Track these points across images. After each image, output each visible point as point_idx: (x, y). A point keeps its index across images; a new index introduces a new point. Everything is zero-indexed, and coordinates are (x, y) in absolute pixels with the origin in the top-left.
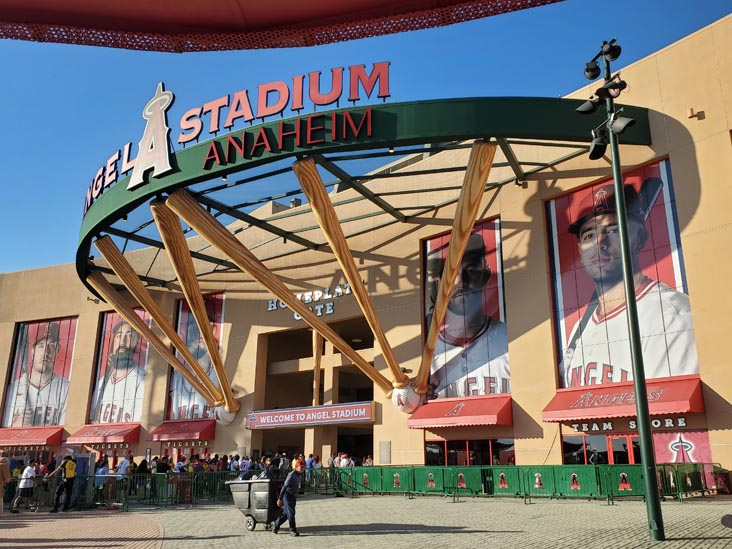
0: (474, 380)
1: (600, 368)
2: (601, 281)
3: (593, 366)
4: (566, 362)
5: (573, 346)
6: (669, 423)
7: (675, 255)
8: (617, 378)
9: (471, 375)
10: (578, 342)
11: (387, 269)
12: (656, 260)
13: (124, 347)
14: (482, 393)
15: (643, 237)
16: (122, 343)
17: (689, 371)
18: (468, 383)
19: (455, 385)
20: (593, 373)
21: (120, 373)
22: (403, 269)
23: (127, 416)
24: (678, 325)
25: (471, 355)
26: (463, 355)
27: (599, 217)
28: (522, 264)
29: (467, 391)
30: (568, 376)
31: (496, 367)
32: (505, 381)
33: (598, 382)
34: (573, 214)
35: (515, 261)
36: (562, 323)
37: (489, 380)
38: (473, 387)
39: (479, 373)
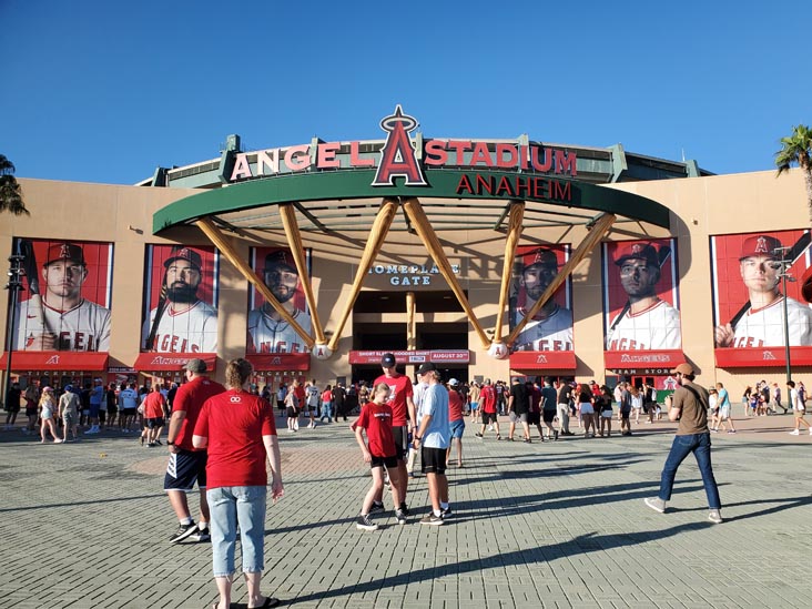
0: (547, 342)
1: (629, 342)
2: (633, 296)
3: (624, 340)
4: (608, 337)
5: (613, 328)
6: (666, 371)
7: (674, 290)
8: (638, 347)
9: (544, 339)
10: (617, 326)
11: (478, 262)
12: (664, 291)
13: (182, 282)
14: (551, 349)
15: (658, 276)
16: (179, 278)
17: (676, 347)
18: (542, 343)
19: (532, 344)
20: (624, 344)
21: (180, 307)
22: (492, 264)
23: (194, 347)
24: (672, 325)
25: (544, 327)
26: (539, 326)
27: (634, 261)
28: (584, 279)
29: (541, 348)
30: (609, 344)
31: (563, 336)
32: (568, 344)
33: (627, 349)
34: (617, 255)
35: (580, 276)
36: (608, 315)
37: (557, 343)
38: (545, 346)
39: (551, 338)
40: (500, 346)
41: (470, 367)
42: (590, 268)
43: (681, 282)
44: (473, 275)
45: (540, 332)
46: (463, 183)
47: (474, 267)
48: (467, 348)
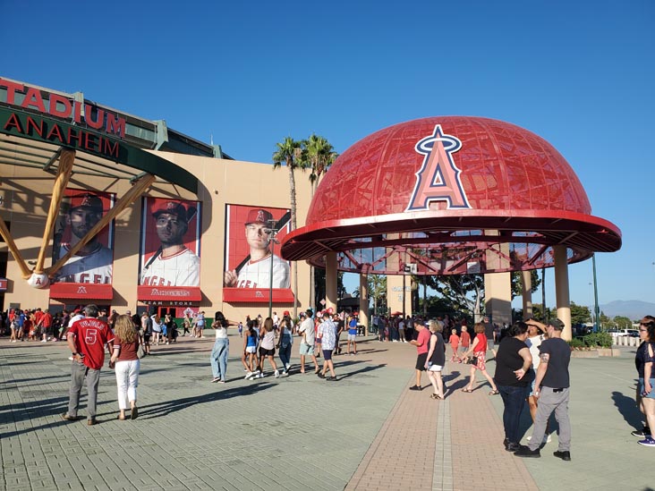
0: (88, 275)
1: (159, 279)
2: (165, 243)
3: (155, 277)
4: (142, 274)
5: (147, 267)
6: (186, 303)
7: (197, 242)
8: (166, 284)
9: (85, 272)
10: (150, 266)
11: (24, 197)
12: (190, 241)
14: (92, 282)
15: (186, 229)
17: (195, 285)
18: (83, 276)
19: (73, 276)
20: (155, 281)
22: (39, 201)
24: (193, 268)
25: (86, 262)
26: (81, 261)
27: (168, 215)
28: (126, 224)
29: (82, 280)
30: (143, 280)
31: (103, 271)
32: (107, 278)
33: (157, 285)
34: (154, 209)
35: (122, 222)
36: (143, 257)
37: (97, 277)
38: (86, 279)
39: (92, 273)
40: (41, 277)
41: (6, 294)
42: (131, 216)
43: (203, 236)
44: (17, 208)
45: (81, 266)
46: (12, 121)
47: (19, 201)
48: (4, 277)
